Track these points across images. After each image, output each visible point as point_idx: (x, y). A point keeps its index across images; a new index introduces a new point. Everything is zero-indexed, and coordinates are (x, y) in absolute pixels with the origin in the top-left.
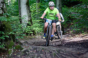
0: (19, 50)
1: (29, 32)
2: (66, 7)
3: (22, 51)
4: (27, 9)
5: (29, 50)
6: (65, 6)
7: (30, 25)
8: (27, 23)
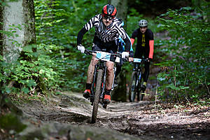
0: (12, 132)
1: (25, 79)
2: (135, 15)
3: (21, 134)
4: (23, 5)
5: (46, 135)
6: (133, 10)
7: (29, 59)
8: (21, 50)
